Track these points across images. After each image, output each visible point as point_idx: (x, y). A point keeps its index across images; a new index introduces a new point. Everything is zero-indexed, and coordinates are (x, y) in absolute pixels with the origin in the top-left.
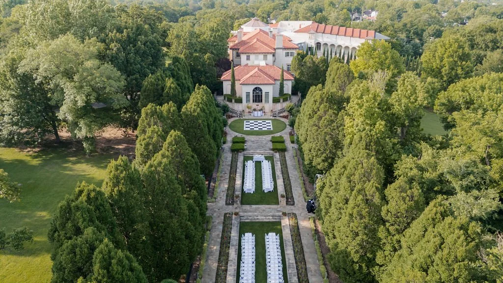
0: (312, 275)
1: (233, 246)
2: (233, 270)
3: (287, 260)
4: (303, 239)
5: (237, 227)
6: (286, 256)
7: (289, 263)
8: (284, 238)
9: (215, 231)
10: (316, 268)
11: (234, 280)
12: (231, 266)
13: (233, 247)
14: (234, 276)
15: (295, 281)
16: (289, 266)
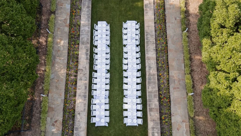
0: (174, 88)
1: (83, 43)
2: (84, 88)
3: (147, 69)
4: (169, 26)
5: (88, 7)
6: (146, 61)
7: (150, 74)
8: (146, 28)
9: (61, 13)
10: (180, 77)
11: (85, 104)
12: (81, 79)
13: (83, 46)
14: (85, 97)
15: (155, 105)
16: (150, 79)
